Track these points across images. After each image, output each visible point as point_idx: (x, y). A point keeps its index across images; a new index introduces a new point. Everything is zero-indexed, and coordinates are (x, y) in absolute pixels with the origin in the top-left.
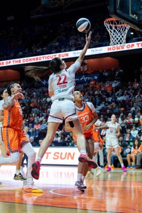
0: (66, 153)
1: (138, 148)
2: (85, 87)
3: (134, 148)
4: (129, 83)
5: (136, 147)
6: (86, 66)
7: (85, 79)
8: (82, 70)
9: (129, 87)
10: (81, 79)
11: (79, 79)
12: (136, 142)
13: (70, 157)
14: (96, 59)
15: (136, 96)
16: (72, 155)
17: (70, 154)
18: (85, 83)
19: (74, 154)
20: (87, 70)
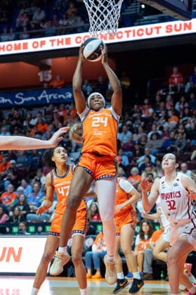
0: (5, 249)
1: (149, 238)
2: (46, 113)
3: (142, 237)
4: (136, 106)
5: (146, 237)
6: (50, 71)
7: (48, 97)
8: (41, 79)
9: (135, 115)
10: (40, 98)
11: (36, 97)
12: (145, 228)
13: (12, 256)
14: (69, 58)
15: (150, 134)
16: (17, 253)
17: (11, 250)
18: (47, 105)
19: (20, 249)
20: (52, 80)
